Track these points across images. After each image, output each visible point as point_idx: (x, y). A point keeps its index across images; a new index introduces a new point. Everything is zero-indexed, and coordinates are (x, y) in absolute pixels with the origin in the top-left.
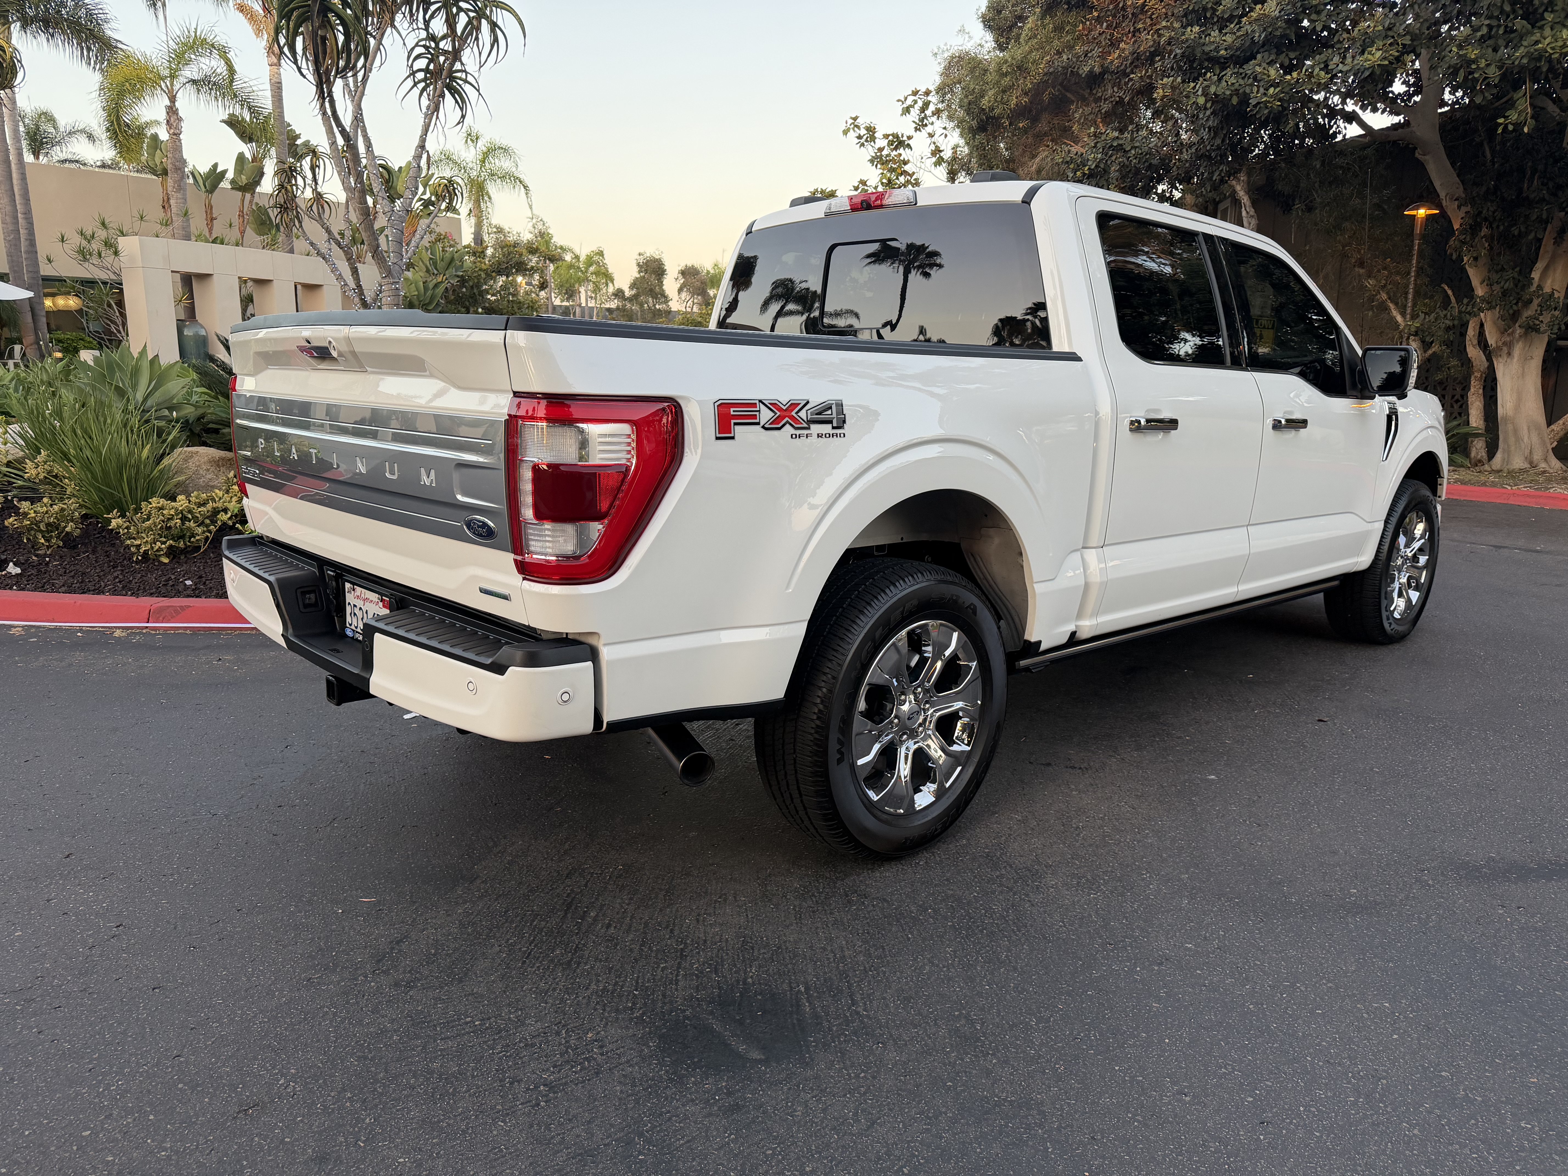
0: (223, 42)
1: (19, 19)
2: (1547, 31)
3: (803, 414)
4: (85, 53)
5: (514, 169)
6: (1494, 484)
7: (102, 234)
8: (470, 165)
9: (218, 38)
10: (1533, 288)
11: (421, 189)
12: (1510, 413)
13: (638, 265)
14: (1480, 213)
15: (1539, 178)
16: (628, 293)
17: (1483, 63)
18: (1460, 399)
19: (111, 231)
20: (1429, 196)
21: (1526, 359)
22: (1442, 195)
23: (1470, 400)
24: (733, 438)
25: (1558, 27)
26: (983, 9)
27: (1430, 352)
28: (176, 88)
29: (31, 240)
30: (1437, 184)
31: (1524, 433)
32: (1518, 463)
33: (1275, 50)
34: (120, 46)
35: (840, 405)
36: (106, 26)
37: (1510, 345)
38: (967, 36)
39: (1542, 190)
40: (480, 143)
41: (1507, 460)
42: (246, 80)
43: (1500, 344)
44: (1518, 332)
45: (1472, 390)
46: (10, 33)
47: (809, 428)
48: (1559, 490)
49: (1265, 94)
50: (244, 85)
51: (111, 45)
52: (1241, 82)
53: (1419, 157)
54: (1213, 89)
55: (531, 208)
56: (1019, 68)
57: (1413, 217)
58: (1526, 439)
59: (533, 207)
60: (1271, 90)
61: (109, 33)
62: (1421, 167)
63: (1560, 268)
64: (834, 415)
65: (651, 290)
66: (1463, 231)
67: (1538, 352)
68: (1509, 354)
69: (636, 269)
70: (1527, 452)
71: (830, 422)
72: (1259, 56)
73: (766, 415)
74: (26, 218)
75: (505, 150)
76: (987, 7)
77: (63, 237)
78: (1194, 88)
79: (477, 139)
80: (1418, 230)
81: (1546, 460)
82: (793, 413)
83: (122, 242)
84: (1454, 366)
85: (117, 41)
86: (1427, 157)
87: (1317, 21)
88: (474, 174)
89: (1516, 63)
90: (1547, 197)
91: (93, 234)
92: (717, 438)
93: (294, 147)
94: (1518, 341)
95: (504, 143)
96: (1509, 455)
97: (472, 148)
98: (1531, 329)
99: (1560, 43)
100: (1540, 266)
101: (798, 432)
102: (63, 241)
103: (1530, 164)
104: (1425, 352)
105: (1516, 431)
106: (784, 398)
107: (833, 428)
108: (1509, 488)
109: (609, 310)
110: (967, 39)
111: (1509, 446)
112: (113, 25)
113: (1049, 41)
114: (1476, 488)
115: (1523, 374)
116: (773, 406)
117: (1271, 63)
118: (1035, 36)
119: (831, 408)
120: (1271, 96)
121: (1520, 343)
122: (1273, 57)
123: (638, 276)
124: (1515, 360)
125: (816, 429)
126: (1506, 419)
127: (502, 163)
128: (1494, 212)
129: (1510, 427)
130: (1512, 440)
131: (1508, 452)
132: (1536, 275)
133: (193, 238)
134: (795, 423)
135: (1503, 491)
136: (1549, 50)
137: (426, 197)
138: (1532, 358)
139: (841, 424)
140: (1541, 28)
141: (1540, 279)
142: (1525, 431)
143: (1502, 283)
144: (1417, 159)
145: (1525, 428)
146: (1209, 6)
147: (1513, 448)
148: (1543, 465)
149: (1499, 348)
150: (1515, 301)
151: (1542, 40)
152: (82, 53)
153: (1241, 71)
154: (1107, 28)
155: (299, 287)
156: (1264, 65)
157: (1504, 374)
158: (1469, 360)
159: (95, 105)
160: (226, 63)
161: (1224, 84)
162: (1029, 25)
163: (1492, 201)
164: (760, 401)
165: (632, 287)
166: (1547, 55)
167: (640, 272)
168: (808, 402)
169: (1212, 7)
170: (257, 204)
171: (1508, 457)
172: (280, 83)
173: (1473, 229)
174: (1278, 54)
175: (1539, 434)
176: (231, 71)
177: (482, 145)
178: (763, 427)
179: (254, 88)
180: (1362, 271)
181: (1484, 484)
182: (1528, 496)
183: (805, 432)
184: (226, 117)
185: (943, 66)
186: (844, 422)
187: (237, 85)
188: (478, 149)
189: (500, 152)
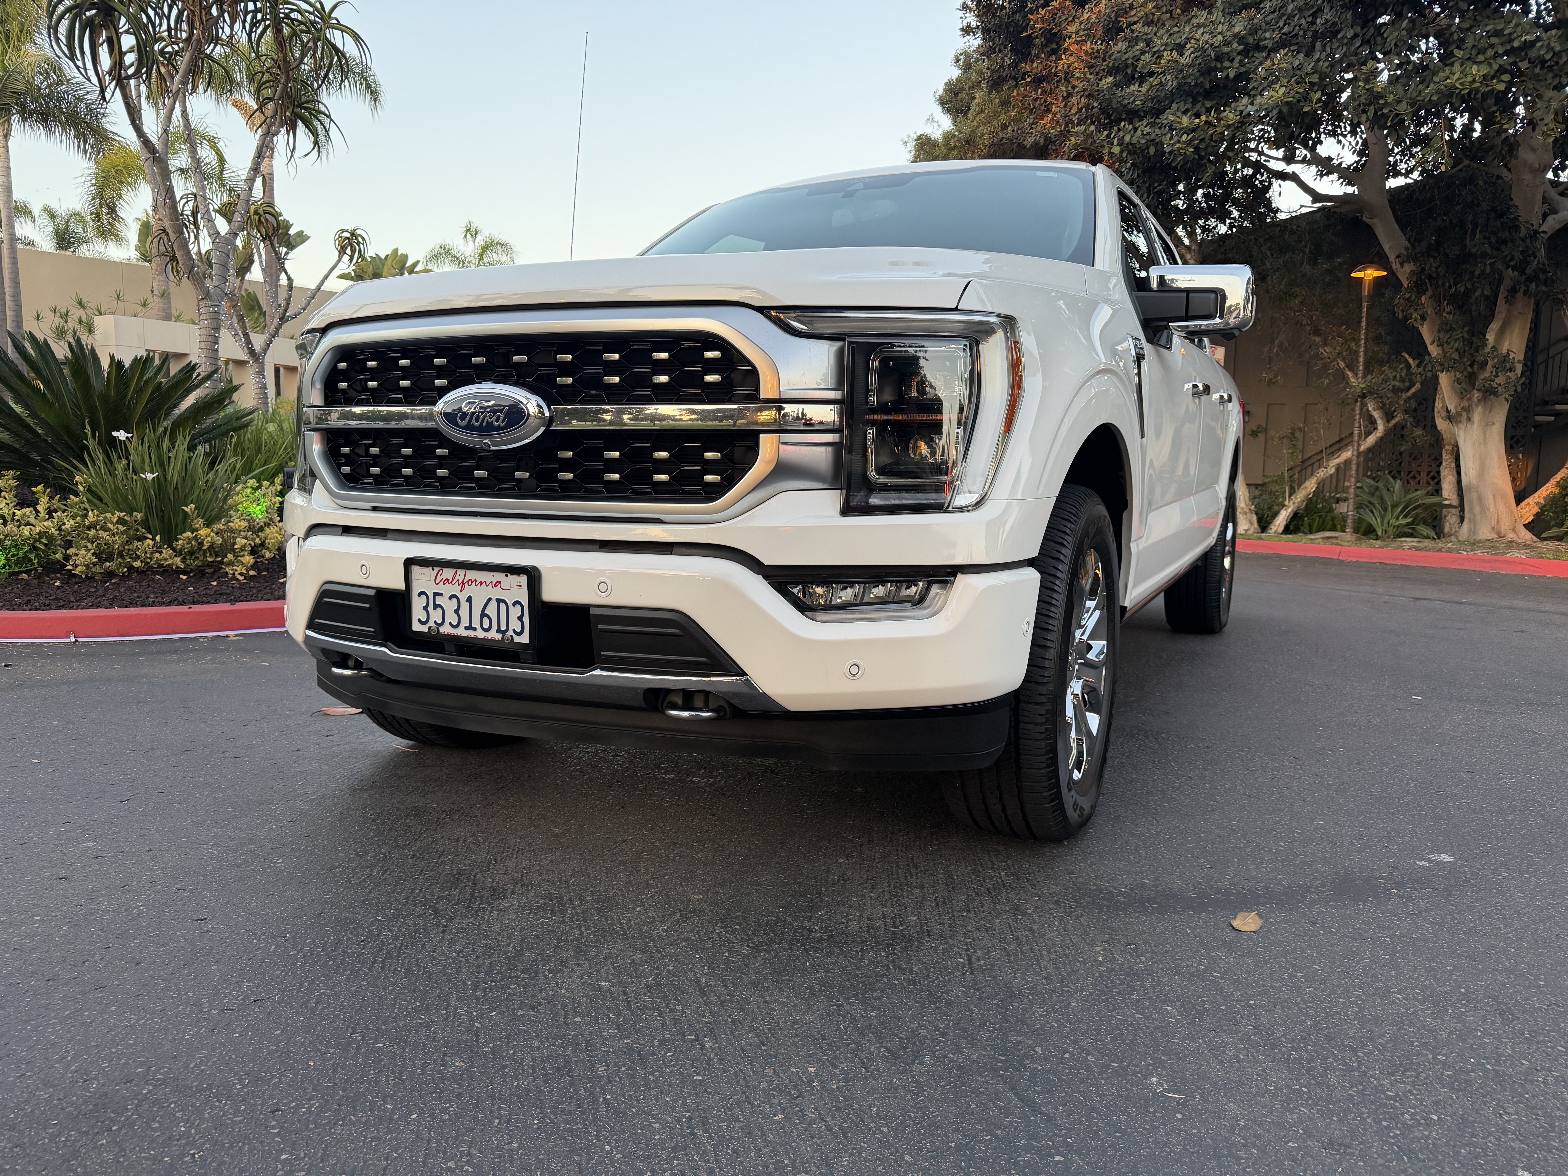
0: (213, 133)
1: (18, 112)
2: (1457, 67)
4: (82, 144)
6: (1450, 550)
7: (77, 313)
8: (469, 259)
9: (208, 130)
10: (1488, 349)
12: (1474, 481)
14: (1423, 269)
15: (1481, 232)
17: (1391, 98)
18: (1436, 475)
19: (89, 311)
20: (1379, 259)
21: (1487, 424)
22: (1392, 258)
23: (1442, 474)
25: (1469, 63)
26: (941, 92)
27: (1393, 422)
29: (17, 321)
30: (1386, 247)
31: (1490, 501)
32: (1485, 533)
33: (1191, 100)
34: (117, 138)
36: (104, 120)
37: (1468, 410)
38: (936, 124)
39: (1484, 244)
40: (479, 238)
41: (1473, 531)
42: (234, 169)
43: (1459, 409)
44: (1476, 395)
45: (1444, 464)
46: (10, 125)
48: (1516, 555)
49: (1179, 142)
50: (233, 174)
51: (108, 138)
52: (1158, 131)
53: (1367, 221)
54: (1127, 138)
56: (967, 142)
57: (1360, 280)
58: (1492, 509)
60: (1184, 137)
61: (107, 126)
62: (1369, 229)
63: (1517, 330)
66: (1410, 289)
67: (1500, 416)
68: (1469, 419)
70: (1494, 522)
72: (1174, 106)
74: (14, 301)
75: (503, 245)
76: (945, 90)
77: (38, 316)
78: (1108, 136)
79: (475, 234)
80: (1366, 292)
81: (1514, 530)
83: (98, 320)
84: (1419, 436)
85: (114, 133)
86: (1375, 221)
87: (1229, 68)
89: (1427, 100)
90: (1489, 251)
91: (67, 312)
93: (286, 237)
94: (1477, 406)
95: (503, 238)
96: (1475, 525)
97: (471, 243)
98: (1489, 393)
99: (1469, 79)
100: (1494, 326)
102: (38, 319)
103: (1470, 218)
104: (1388, 422)
105: (1480, 499)
108: (1465, 553)
110: (936, 127)
111: (1474, 515)
112: (112, 119)
113: (996, 115)
114: (1431, 553)
115: (1485, 440)
117: (1185, 112)
118: (982, 111)
120: (1184, 142)
121: (1480, 407)
122: (1189, 106)
124: (1476, 425)
126: (1469, 487)
127: (501, 257)
128: (1437, 268)
129: (1474, 496)
130: (1477, 509)
131: (1473, 522)
132: (1491, 337)
133: (173, 319)
135: (1458, 555)
136: (1458, 85)
138: (1493, 423)
140: (1452, 64)
141: (1496, 340)
142: (1491, 500)
143: (1452, 343)
144: (1364, 222)
145: (1491, 497)
146: (1129, 62)
147: (1478, 518)
148: (1511, 536)
149: (1459, 414)
150: (1469, 363)
151: (1451, 76)
152: (79, 142)
153: (1158, 121)
154: (1042, 94)
155: (282, 369)
156: (1179, 114)
157: (1465, 441)
158: (1439, 433)
159: (80, 189)
160: (216, 153)
161: (1139, 132)
162: (976, 101)
163: (1435, 258)
166: (1457, 91)
169: (1133, 64)
170: (246, 290)
171: (1475, 528)
172: (272, 174)
173: (1419, 287)
174: (1194, 103)
175: (1505, 503)
176: (222, 160)
177: (481, 240)
180: (1318, 339)
181: (1440, 550)
182: (1484, 560)
185: (913, 153)
187: (226, 174)
188: (477, 244)
189: (499, 247)
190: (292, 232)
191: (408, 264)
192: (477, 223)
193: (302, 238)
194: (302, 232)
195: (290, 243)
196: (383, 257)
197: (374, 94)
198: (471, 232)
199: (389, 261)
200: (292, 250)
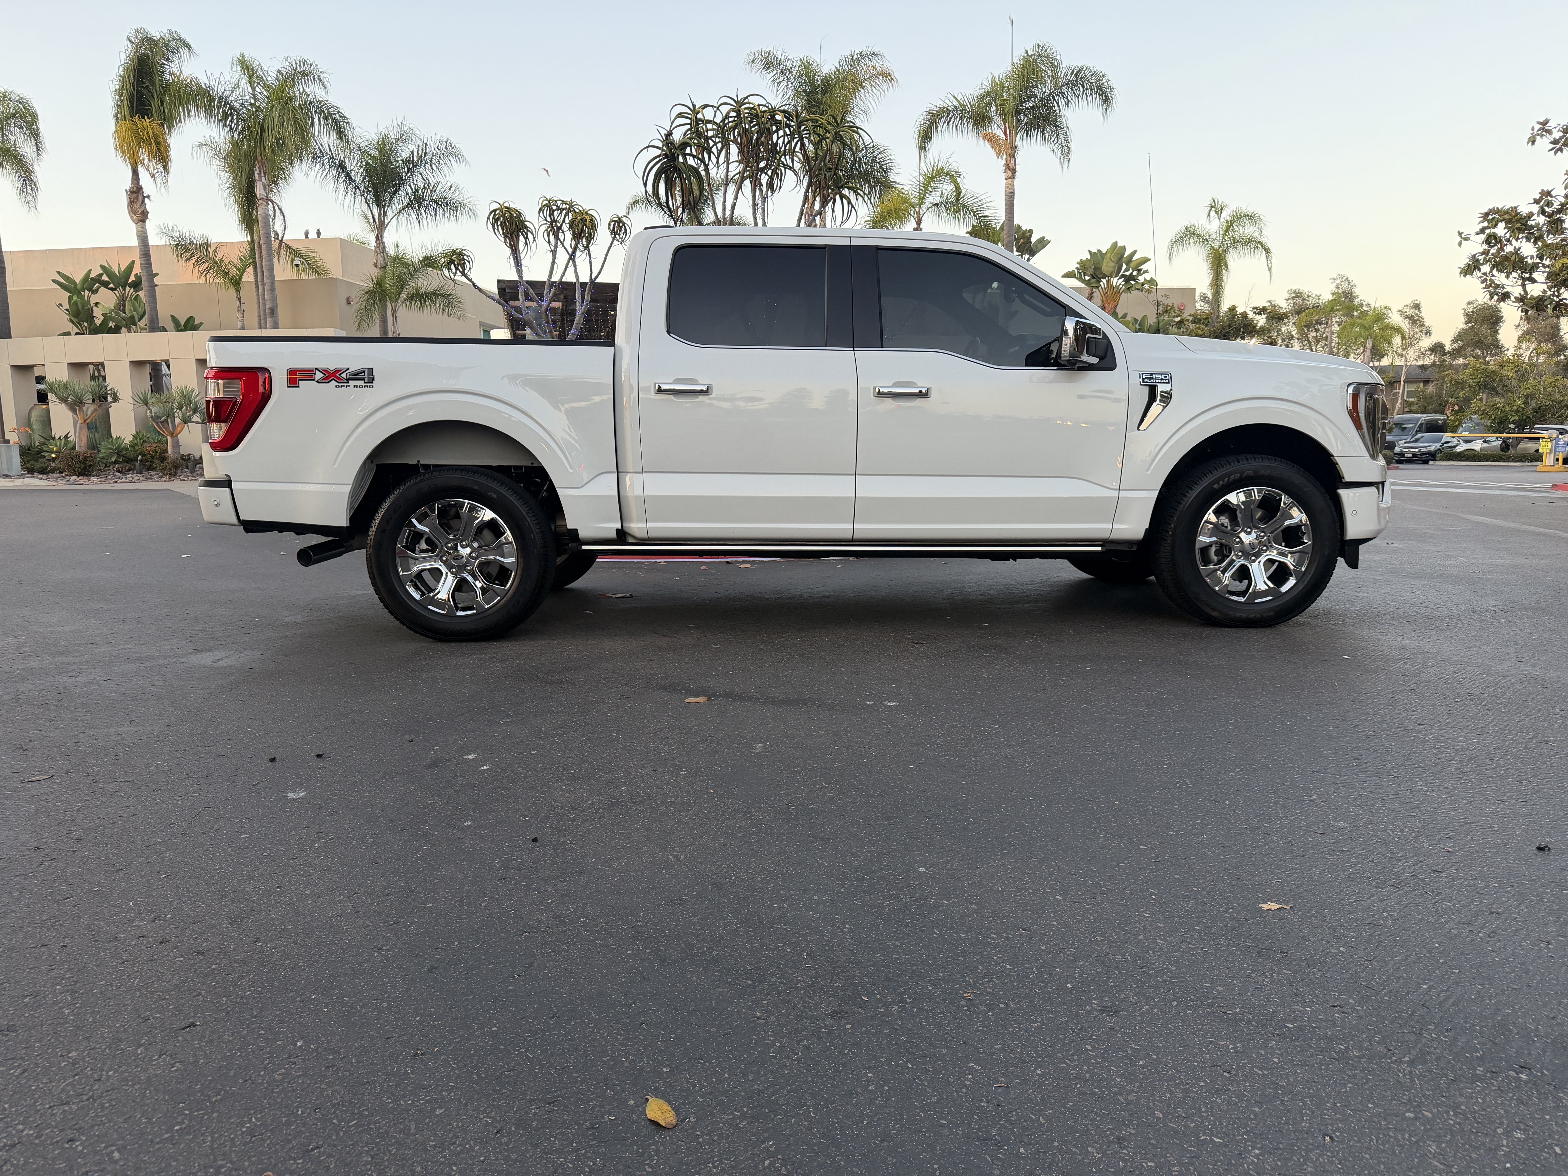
3: (344, 375)
5: (1257, 234)
8: (1214, 236)
11: (1124, 266)
13: (1467, 315)
16: (1448, 348)
24: (298, 387)
28: (922, 213)
34: (897, 186)
35: (371, 370)
40: (1224, 213)
42: (978, 195)
47: (348, 383)
50: (977, 200)
55: (1270, 269)
59: (1273, 269)
64: (366, 375)
65: (1480, 341)
69: (1462, 319)
71: (363, 379)
73: (319, 375)
75: (1251, 217)
79: (1222, 210)
82: (337, 375)
88: (1216, 245)
92: (288, 387)
95: (1251, 210)
97: (1216, 220)
101: (340, 385)
106: (332, 368)
107: (365, 383)
109: (1422, 367)
112: (896, 170)
116: (325, 371)
119: (364, 372)
123: (1465, 327)
125: (352, 383)
127: (1247, 230)
134: (339, 380)
137: (1128, 273)
139: (371, 380)
160: (954, 185)
164: (316, 369)
165: (1454, 341)
167: (1466, 323)
168: (348, 369)
176: (959, 190)
177: (1226, 215)
178: (317, 382)
179: (985, 201)
183: (345, 384)
184: (970, 229)
186: (373, 379)
188: (1222, 220)
189: (1246, 220)
190: (1034, 239)
191: (1127, 254)
192: (1221, 199)
193: (1043, 243)
194: (1043, 238)
195: (1031, 250)
196: (1104, 252)
197: (1106, 100)
198: (1216, 208)
199: (1108, 255)
200: (1033, 255)
